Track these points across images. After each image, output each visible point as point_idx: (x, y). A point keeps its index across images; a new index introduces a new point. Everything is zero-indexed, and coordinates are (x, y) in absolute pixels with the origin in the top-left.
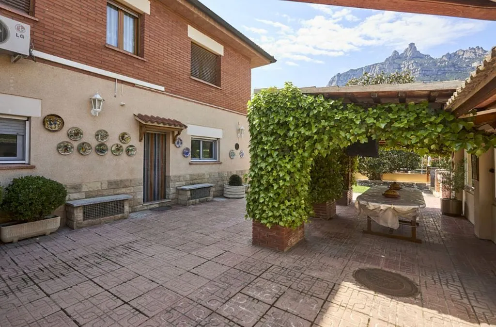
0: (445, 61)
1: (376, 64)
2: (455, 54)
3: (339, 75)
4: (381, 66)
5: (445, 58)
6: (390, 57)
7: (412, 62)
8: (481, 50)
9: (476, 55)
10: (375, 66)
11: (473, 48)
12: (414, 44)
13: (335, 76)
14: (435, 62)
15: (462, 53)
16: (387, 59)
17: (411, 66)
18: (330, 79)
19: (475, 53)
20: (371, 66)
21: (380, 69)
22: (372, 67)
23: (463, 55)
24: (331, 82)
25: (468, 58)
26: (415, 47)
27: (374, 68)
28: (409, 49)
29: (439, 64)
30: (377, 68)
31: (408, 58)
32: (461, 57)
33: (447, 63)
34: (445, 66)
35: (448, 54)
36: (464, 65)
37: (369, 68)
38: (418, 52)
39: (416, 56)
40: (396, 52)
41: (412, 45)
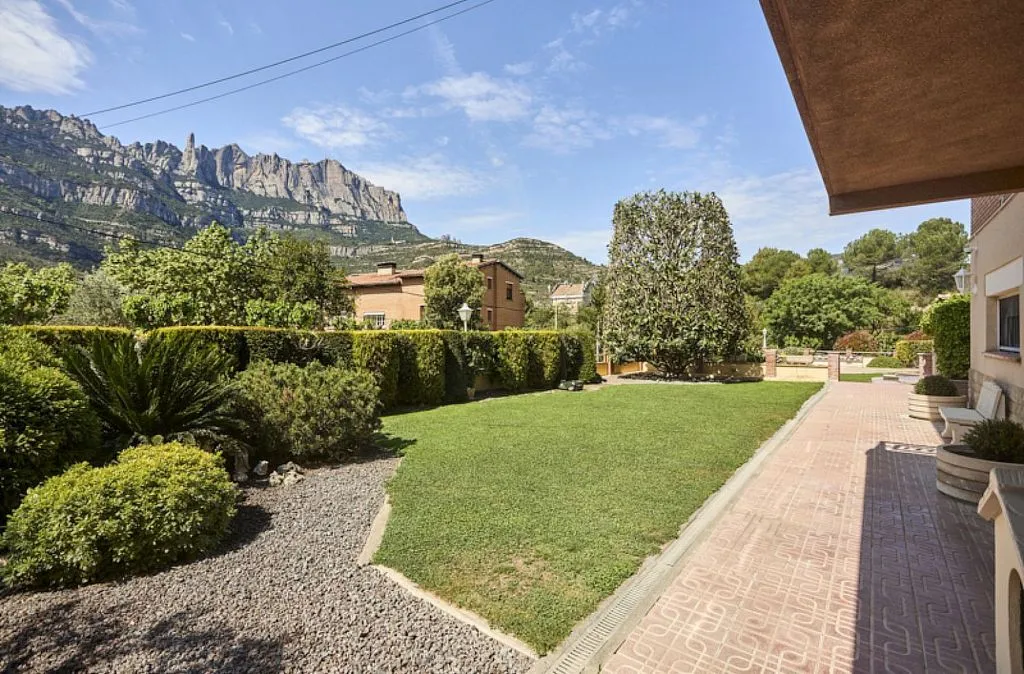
0: (21, 120)
2: (43, 114)
5: (20, 113)
8: (92, 128)
9: (84, 134)
11: (77, 119)
15: (58, 119)
19: (81, 128)
23: (59, 124)
25: (70, 135)
29: (9, 121)
32: (55, 126)
33: (26, 125)
34: (23, 131)
35: (29, 108)
36: (63, 146)
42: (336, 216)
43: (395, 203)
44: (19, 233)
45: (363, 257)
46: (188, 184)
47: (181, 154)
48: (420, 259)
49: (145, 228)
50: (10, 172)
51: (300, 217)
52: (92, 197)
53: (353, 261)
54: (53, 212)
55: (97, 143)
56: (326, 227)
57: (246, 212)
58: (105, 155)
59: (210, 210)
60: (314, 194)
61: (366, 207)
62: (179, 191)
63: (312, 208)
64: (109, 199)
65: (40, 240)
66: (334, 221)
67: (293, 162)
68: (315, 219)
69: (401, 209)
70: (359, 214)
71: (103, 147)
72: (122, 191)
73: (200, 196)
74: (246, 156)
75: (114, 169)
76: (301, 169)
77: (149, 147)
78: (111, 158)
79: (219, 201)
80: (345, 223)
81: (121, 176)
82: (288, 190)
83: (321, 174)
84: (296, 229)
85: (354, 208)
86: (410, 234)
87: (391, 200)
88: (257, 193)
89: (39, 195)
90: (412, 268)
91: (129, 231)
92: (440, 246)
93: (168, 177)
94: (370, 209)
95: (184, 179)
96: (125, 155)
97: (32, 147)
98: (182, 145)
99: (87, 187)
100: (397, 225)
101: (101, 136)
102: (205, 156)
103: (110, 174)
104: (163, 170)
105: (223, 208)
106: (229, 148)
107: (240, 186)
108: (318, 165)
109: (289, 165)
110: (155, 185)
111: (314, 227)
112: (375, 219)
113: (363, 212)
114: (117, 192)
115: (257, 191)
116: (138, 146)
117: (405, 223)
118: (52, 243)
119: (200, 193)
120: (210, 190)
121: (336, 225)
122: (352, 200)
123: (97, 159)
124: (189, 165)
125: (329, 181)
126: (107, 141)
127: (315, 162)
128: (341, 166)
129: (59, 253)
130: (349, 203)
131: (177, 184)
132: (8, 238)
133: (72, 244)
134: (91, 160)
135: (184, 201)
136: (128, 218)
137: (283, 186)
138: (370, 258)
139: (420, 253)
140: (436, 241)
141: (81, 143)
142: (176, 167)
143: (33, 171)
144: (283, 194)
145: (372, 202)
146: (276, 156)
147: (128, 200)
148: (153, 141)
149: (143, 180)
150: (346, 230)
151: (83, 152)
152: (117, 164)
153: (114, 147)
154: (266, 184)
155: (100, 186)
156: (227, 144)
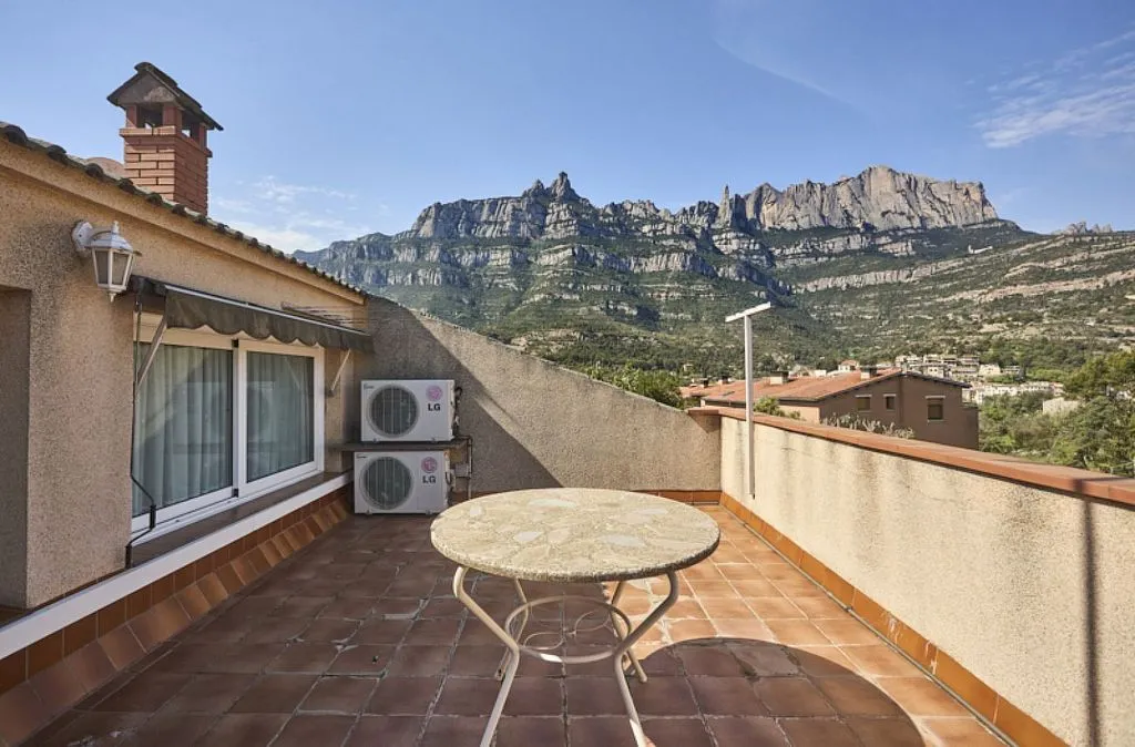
0: (609, 215)
1: (508, 198)
2: (621, 205)
3: (438, 206)
4: (516, 203)
5: (609, 211)
6: (530, 190)
7: (565, 206)
8: (652, 206)
9: (647, 214)
10: (505, 201)
11: (643, 202)
12: (567, 175)
13: (430, 208)
14: (596, 213)
16: (525, 195)
17: (562, 213)
18: (419, 212)
19: (645, 210)
20: (498, 199)
21: (514, 209)
22: (500, 202)
23: (631, 210)
24: (422, 220)
25: (637, 217)
26: (568, 181)
27: (503, 206)
28: (559, 182)
29: (601, 219)
30: (509, 208)
31: (558, 197)
32: (629, 213)
33: (611, 219)
34: (610, 224)
35: (613, 204)
36: (633, 228)
37: (494, 204)
38: (573, 191)
39: (570, 197)
40: (539, 182)
41: (563, 175)
42: (885, 233)
43: (976, 196)
44: (608, 304)
45: (924, 279)
46: (723, 236)
47: (717, 208)
48: (1020, 269)
49: (689, 284)
50: (602, 258)
51: (837, 244)
52: (653, 265)
53: (908, 286)
54: (627, 283)
55: (655, 218)
56: (871, 251)
57: (777, 252)
58: (661, 227)
59: (742, 257)
60: (855, 214)
61: (928, 211)
62: (717, 244)
63: (853, 230)
64: (663, 265)
65: (619, 307)
66: (883, 240)
67: (828, 184)
68: (856, 243)
69: (985, 202)
70: (917, 223)
71: (660, 220)
72: (673, 255)
73: (734, 245)
74: (777, 192)
75: (667, 237)
76: (839, 190)
77: (692, 209)
78: (664, 229)
79: (751, 247)
80: (896, 240)
81: (671, 242)
82: (823, 217)
83: (863, 189)
84: (833, 259)
85: (910, 218)
86: (1004, 235)
87: (967, 193)
88: (789, 229)
89: (620, 272)
90: (1006, 283)
91: (677, 290)
92: (1058, 244)
93: (707, 233)
94: (934, 214)
95: (720, 232)
96: (674, 223)
98: (719, 200)
99: (648, 258)
100: (980, 226)
101: (658, 211)
102: (739, 203)
103: (664, 243)
104: (703, 229)
105: (755, 252)
106: (761, 189)
107: (771, 225)
108: (860, 177)
109: (823, 188)
110: (697, 245)
111: (853, 252)
112: (942, 224)
113: (922, 219)
114: (668, 257)
115: (789, 226)
116: (685, 211)
117: (992, 221)
118: (627, 309)
119: (734, 242)
120: (743, 237)
121: (883, 245)
122: (906, 208)
123: (655, 232)
124: (725, 216)
125: (875, 193)
126: (661, 214)
127: (856, 176)
128: (891, 170)
129: (631, 316)
130: (902, 214)
131: (715, 238)
132: (602, 309)
133: (639, 308)
134: (651, 235)
135: (722, 253)
136: (678, 278)
137: (817, 215)
138: (934, 279)
139: (1019, 260)
140: (1053, 238)
141: (643, 222)
142: (714, 221)
143: (615, 254)
144: (818, 222)
145: (937, 205)
146: (809, 182)
147: (676, 262)
149: (687, 241)
150: (900, 249)
151: (646, 229)
152: (669, 233)
153: (667, 219)
154: (798, 216)
155: (657, 254)
156: (758, 186)
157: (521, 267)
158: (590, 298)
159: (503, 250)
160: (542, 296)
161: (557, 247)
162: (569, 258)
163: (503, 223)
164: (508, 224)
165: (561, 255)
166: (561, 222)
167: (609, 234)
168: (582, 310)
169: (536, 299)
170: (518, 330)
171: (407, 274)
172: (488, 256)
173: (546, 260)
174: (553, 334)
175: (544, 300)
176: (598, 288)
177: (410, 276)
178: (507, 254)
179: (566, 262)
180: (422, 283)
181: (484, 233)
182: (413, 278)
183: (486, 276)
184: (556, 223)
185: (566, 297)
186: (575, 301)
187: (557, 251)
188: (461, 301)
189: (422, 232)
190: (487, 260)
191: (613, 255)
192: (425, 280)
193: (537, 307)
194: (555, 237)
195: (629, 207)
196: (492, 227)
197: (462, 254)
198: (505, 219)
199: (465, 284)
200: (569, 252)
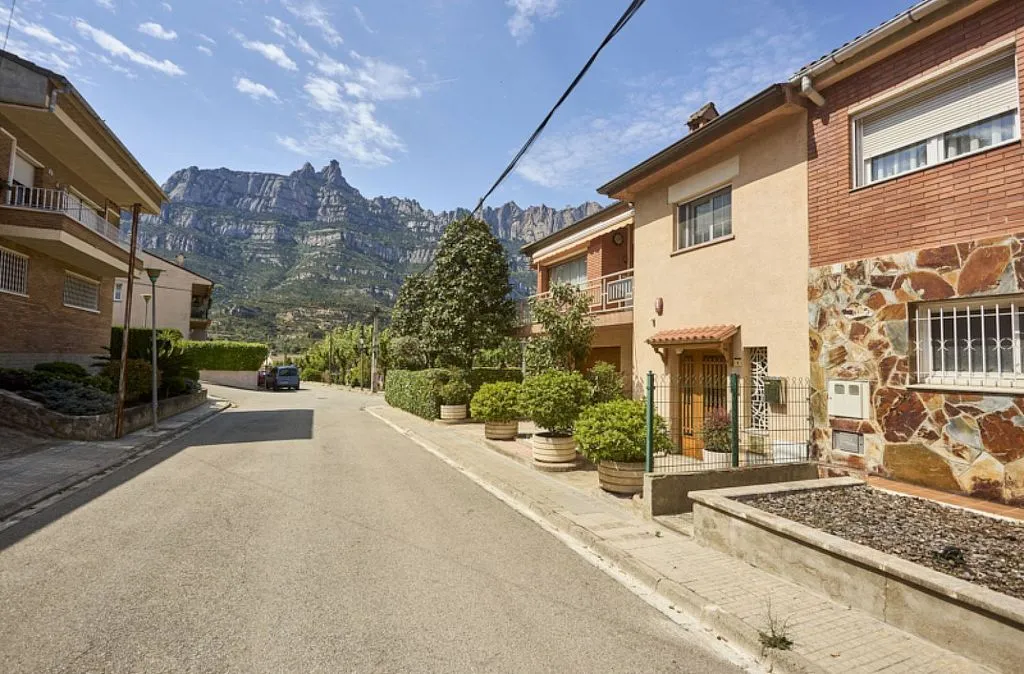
0: (377, 208)
1: (276, 176)
2: (389, 201)
3: (194, 170)
4: (284, 182)
5: (376, 203)
6: (299, 171)
7: (335, 192)
8: (417, 205)
9: (412, 211)
10: (272, 177)
11: (409, 201)
12: (338, 164)
13: (184, 170)
14: (365, 203)
16: (295, 174)
17: (332, 198)
18: (172, 172)
19: (411, 207)
20: (266, 175)
21: (282, 187)
22: (266, 178)
23: (398, 206)
24: (174, 181)
25: (404, 213)
26: (340, 170)
27: (270, 182)
28: (330, 170)
29: (370, 209)
30: (277, 185)
31: (328, 183)
32: (396, 208)
33: (380, 211)
34: (378, 216)
35: (381, 198)
36: (400, 222)
37: (260, 178)
38: (344, 179)
39: (341, 184)
40: (309, 165)
41: (334, 163)
44: (374, 288)
50: (370, 246)
52: (416, 258)
54: (392, 271)
55: (419, 216)
58: (424, 225)
64: (425, 259)
65: (384, 293)
67: (558, 210)
71: (423, 219)
72: (434, 251)
74: (520, 210)
75: (429, 235)
76: (564, 215)
77: (452, 213)
78: (428, 227)
81: (433, 239)
83: (582, 217)
89: (386, 261)
96: (436, 223)
97: (383, 226)
99: (413, 251)
101: (422, 211)
102: (490, 214)
103: (427, 239)
106: (507, 206)
107: (515, 236)
108: (580, 208)
109: (554, 213)
114: (431, 252)
115: (528, 239)
116: (445, 214)
118: (391, 295)
123: (419, 228)
126: (425, 214)
127: (577, 207)
132: (368, 292)
134: (416, 230)
141: (409, 218)
143: (382, 243)
146: (544, 206)
148: (454, 209)
151: (411, 224)
152: (431, 231)
153: (430, 218)
154: (536, 232)
155: (421, 249)
156: (506, 202)
157: (285, 245)
158: (358, 280)
159: (268, 226)
160: (309, 274)
161: (325, 230)
162: (336, 241)
163: (269, 199)
164: (274, 200)
165: (329, 237)
166: (331, 206)
167: (378, 225)
168: (349, 292)
169: (302, 277)
170: (283, 305)
171: (151, 236)
172: (251, 229)
173: (312, 241)
174: (322, 311)
175: (311, 279)
176: (365, 272)
177: (154, 239)
178: (272, 230)
179: (334, 245)
180: (169, 248)
181: (248, 204)
182: (158, 242)
183: (247, 249)
184: (325, 207)
185: (333, 278)
186: (342, 283)
187: (325, 234)
188: (216, 272)
189: (173, 194)
190: (250, 233)
191: (380, 245)
192: (173, 247)
193: (303, 284)
194: (324, 220)
195: (396, 203)
196: (256, 201)
197: (220, 223)
198: (271, 195)
199: (221, 255)
200: (337, 236)
